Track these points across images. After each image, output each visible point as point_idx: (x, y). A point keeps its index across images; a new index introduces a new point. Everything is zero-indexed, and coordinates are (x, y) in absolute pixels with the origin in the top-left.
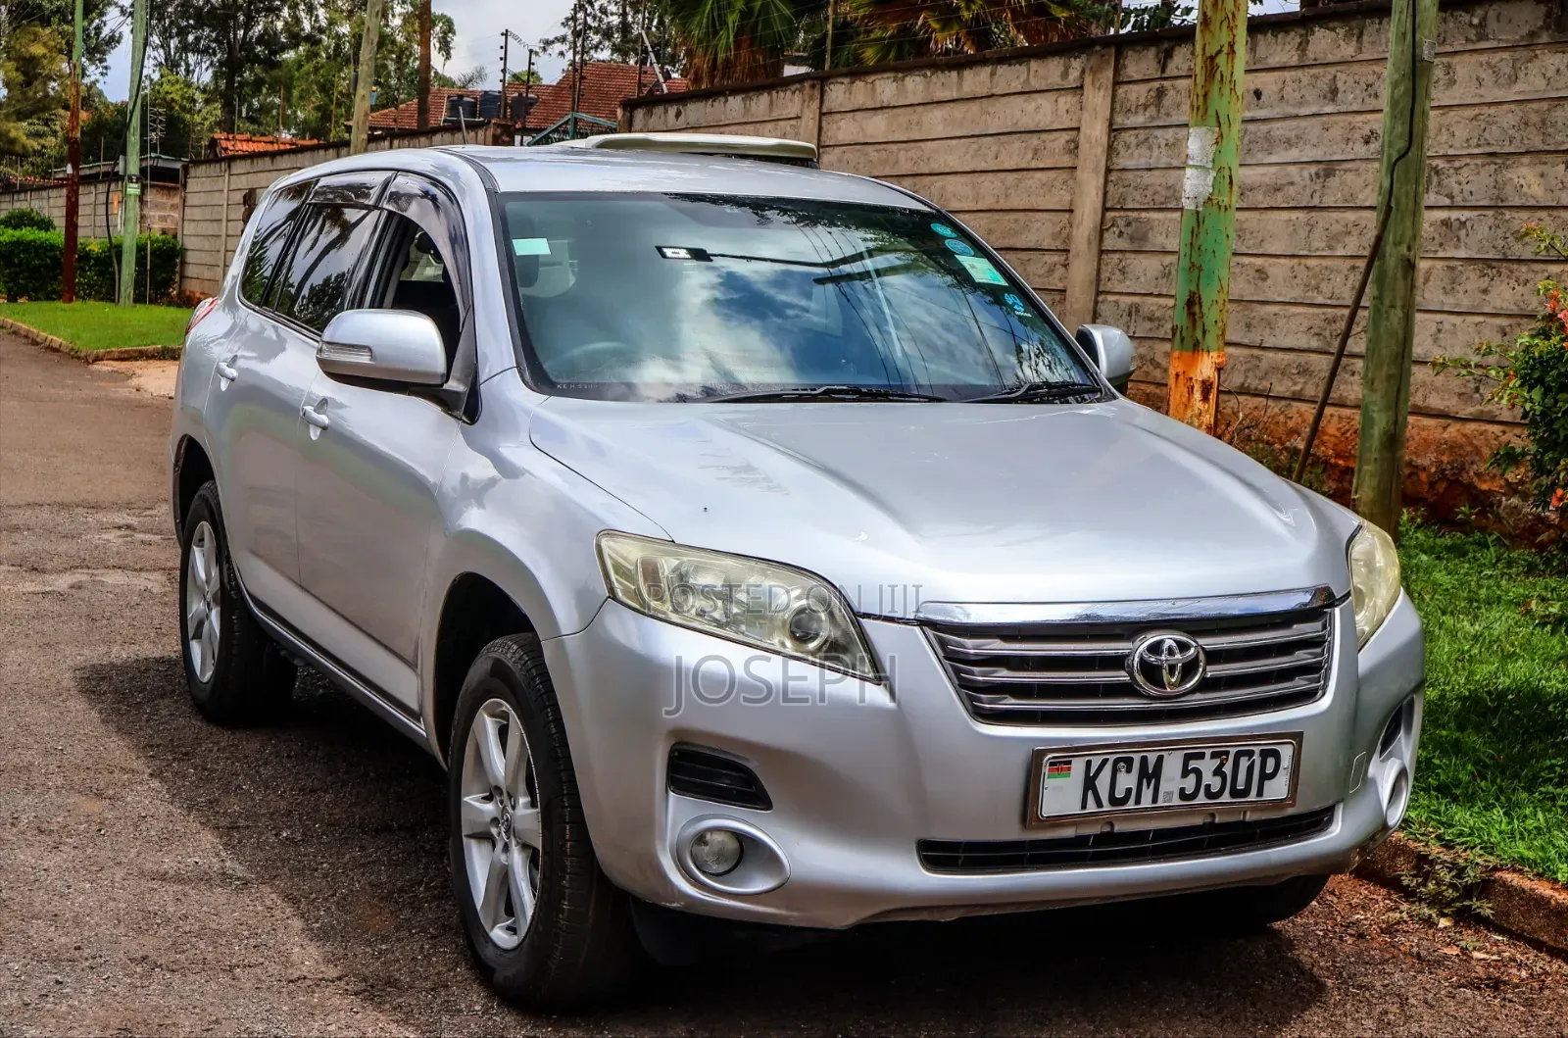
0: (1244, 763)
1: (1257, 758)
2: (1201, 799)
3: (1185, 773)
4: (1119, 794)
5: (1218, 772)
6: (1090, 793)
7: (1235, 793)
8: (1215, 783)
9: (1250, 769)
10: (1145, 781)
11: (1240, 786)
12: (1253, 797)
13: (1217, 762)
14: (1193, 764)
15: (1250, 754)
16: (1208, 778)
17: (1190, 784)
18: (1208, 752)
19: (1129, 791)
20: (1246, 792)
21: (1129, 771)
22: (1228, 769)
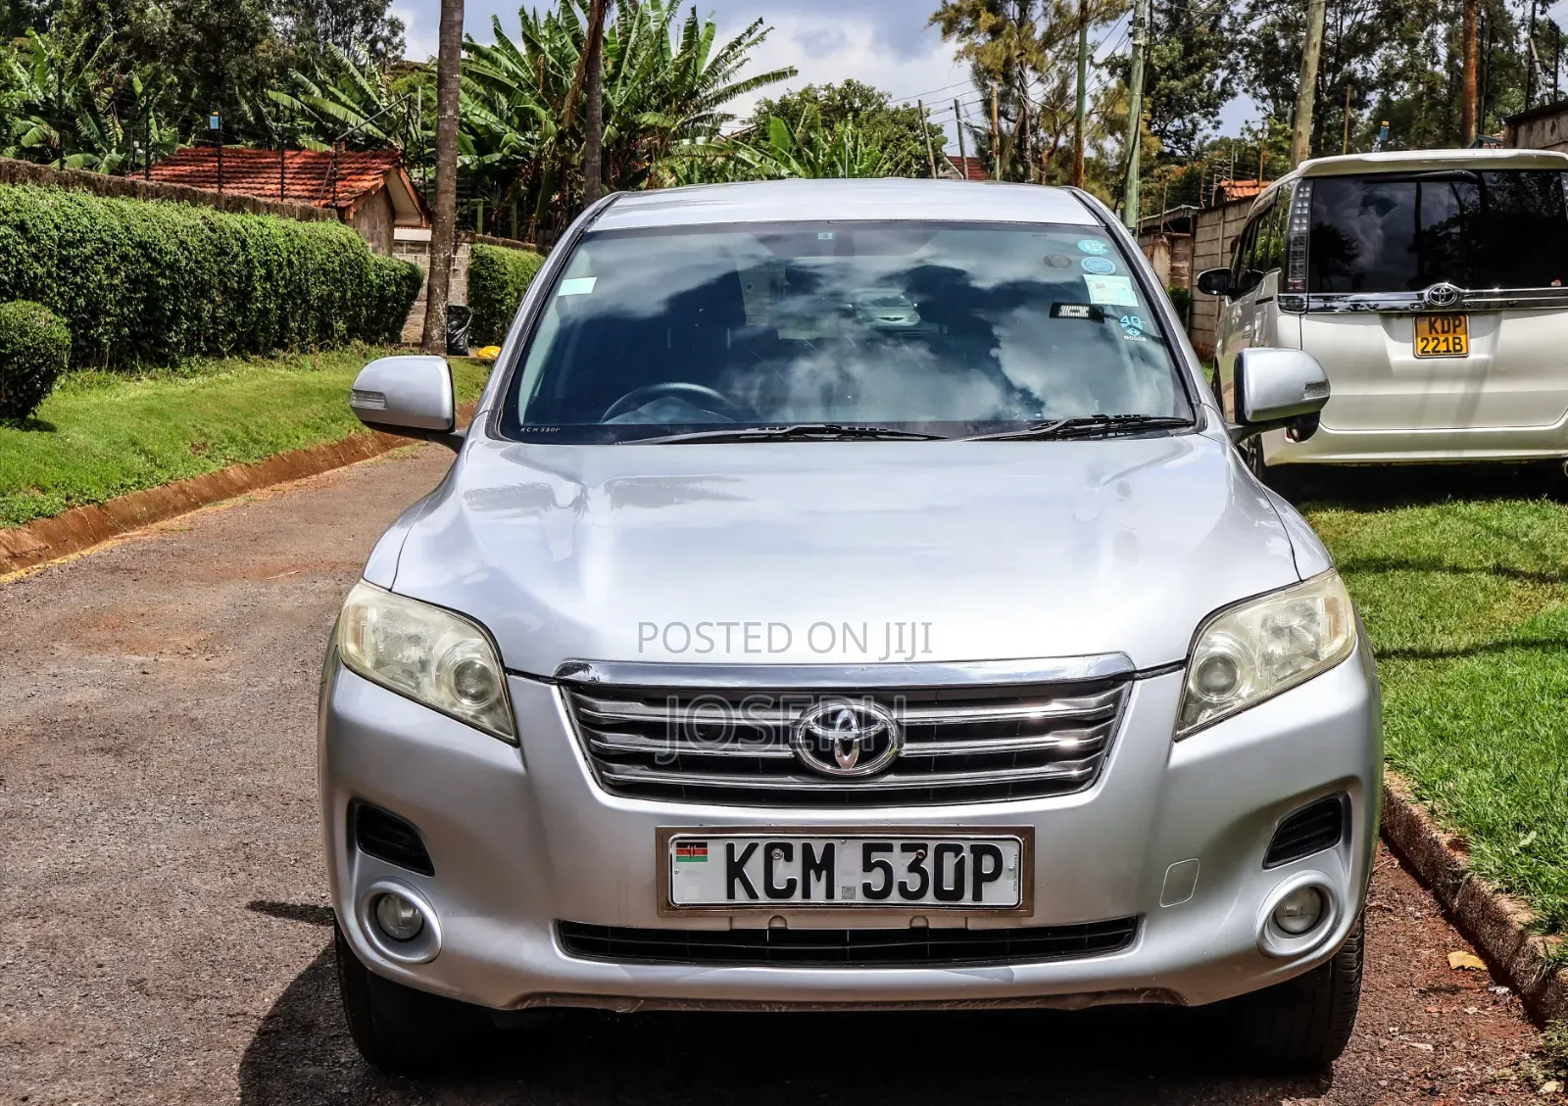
0: (949, 861)
1: (967, 854)
2: (895, 897)
3: (868, 866)
4: (779, 884)
5: (915, 867)
6: (737, 882)
7: (940, 893)
8: (914, 882)
9: (960, 867)
10: (812, 873)
11: (949, 885)
12: (967, 899)
13: (912, 856)
14: (876, 857)
15: (958, 850)
16: (901, 874)
17: (876, 879)
18: (897, 845)
19: (792, 883)
20: (958, 893)
21: (789, 858)
22: (928, 865)
